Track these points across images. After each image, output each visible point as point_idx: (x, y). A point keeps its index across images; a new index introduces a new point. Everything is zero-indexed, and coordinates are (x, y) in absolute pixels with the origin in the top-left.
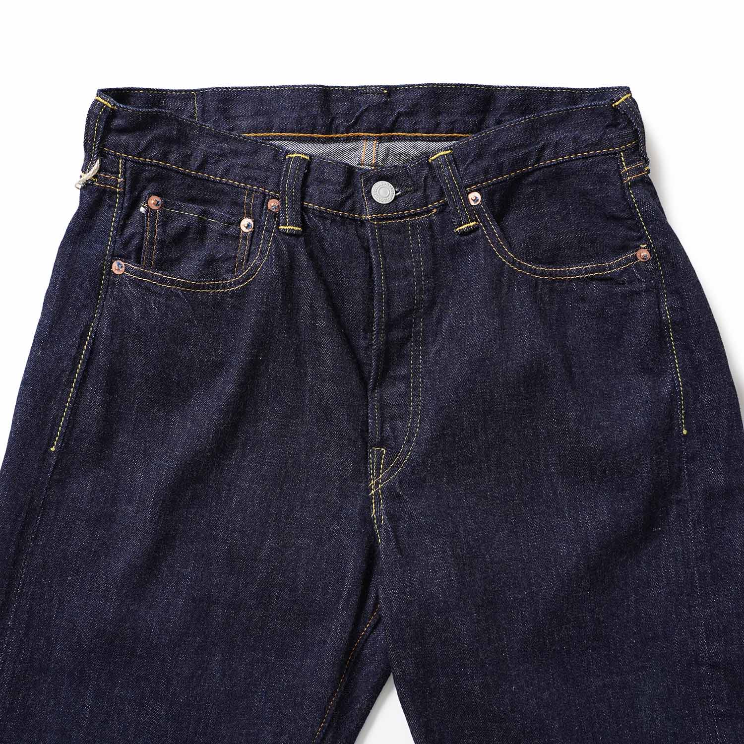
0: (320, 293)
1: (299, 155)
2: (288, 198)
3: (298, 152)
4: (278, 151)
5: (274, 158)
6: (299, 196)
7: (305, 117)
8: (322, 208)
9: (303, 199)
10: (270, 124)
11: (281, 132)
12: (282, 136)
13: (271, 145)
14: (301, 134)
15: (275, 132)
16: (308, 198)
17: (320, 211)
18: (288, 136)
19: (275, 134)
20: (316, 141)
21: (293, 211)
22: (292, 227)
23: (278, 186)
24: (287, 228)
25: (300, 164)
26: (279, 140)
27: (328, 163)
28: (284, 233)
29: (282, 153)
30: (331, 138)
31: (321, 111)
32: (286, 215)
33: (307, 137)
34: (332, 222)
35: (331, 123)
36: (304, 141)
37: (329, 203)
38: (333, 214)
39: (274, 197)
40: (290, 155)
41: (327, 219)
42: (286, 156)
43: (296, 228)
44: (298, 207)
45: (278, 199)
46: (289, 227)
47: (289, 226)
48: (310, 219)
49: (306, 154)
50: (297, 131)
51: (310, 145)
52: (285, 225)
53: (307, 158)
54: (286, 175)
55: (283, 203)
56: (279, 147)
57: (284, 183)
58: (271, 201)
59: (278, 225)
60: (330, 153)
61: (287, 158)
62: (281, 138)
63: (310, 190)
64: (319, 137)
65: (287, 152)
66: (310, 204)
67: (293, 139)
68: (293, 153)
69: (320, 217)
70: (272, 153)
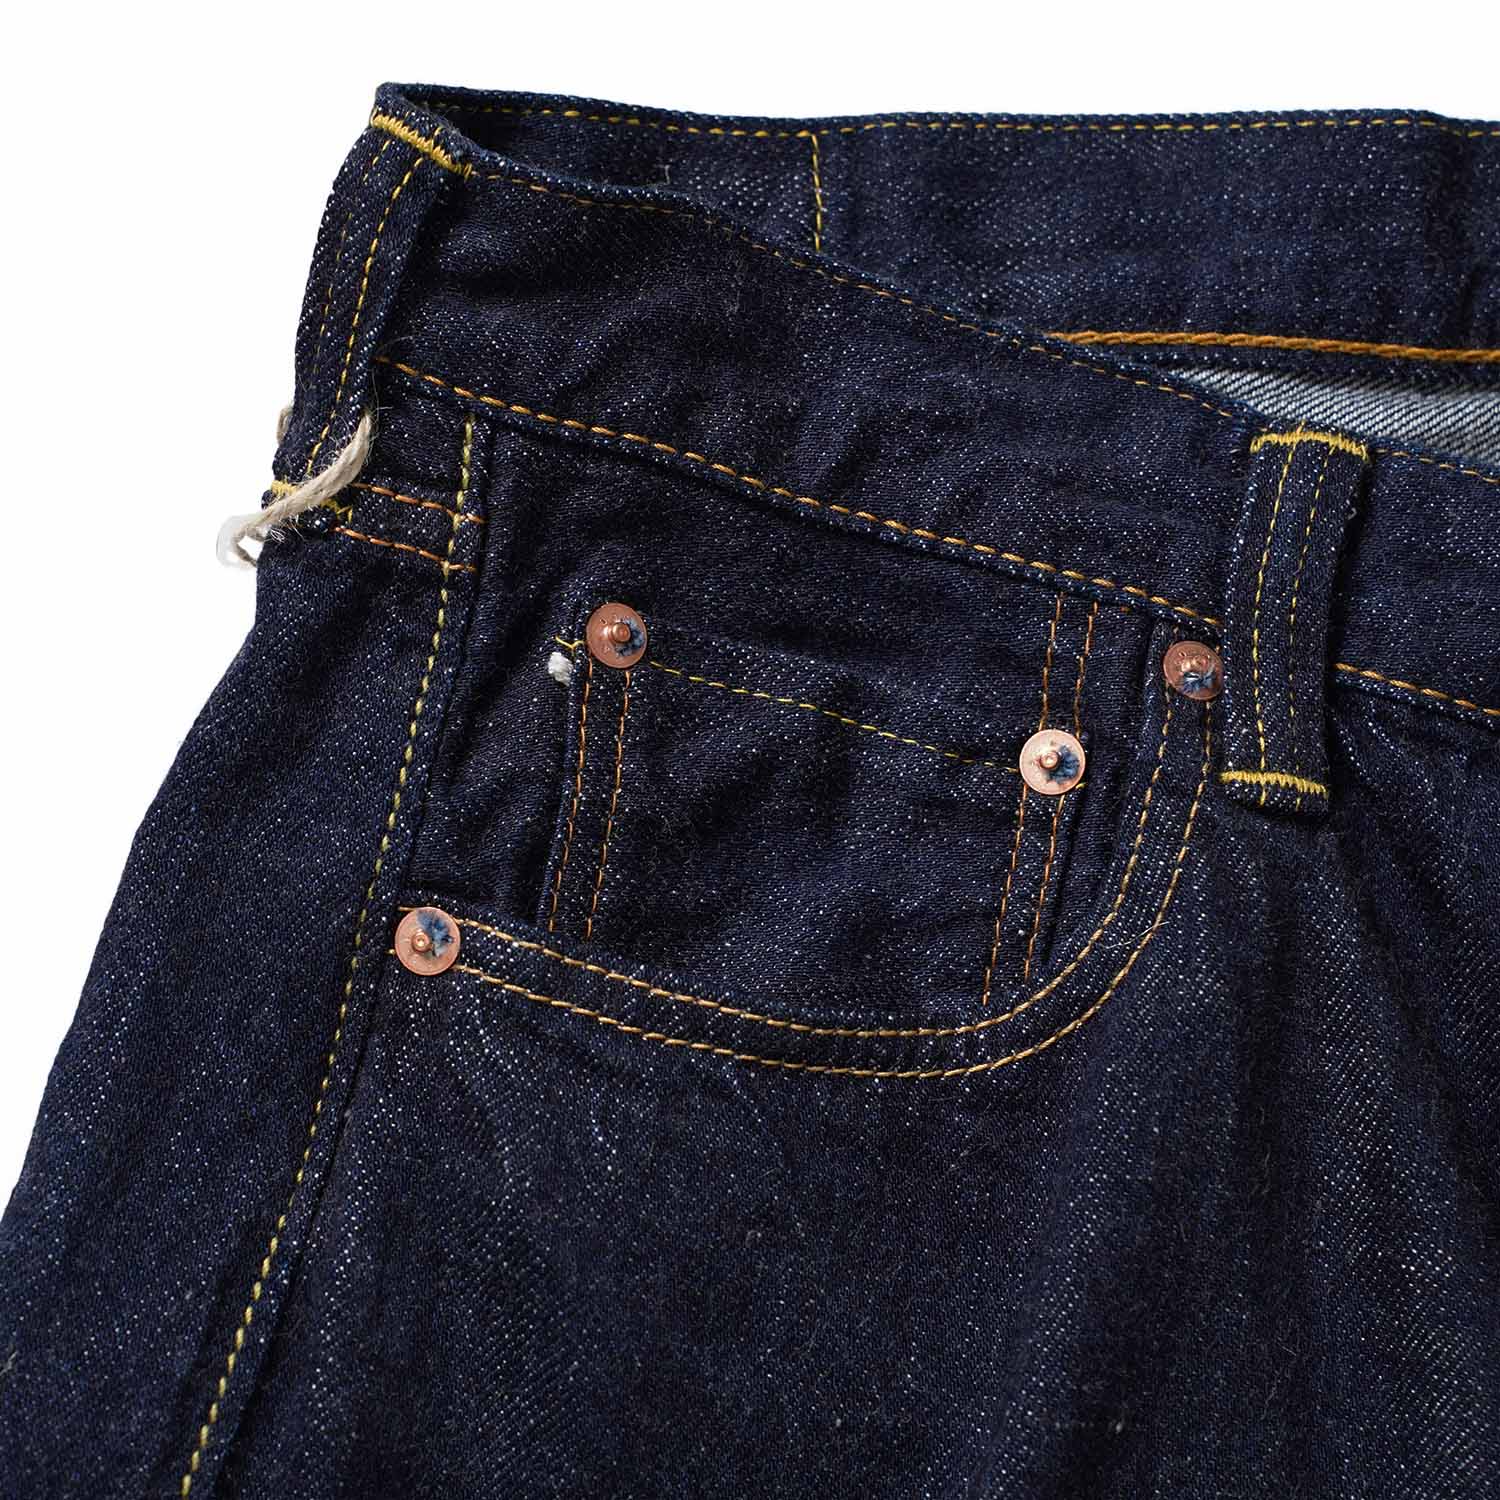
0: (1427, 1110)
1: (1322, 438)
2: (1265, 638)
3: (1310, 426)
4: (1210, 416)
5: (1193, 447)
6: (1319, 627)
7: (1344, 261)
8: (1428, 691)
9: (1335, 647)
10: (1174, 289)
11: (1226, 331)
12: (1227, 346)
13: (1180, 386)
14: (1322, 343)
15: (1195, 328)
16: (1358, 643)
17: (1418, 708)
18: (1258, 348)
19: (1196, 338)
20: (1390, 378)
21: (1291, 703)
22: (1284, 779)
23: (1216, 579)
24: (1263, 779)
25: (1330, 480)
26: (1213, 365)
27: (1459, 481)
28: (1246, 802)
29: (1229, 425)
30: (1465, 366)
31: (1426, 235)
32: (1254, 717)
33: (1347, 355)
34: (1472, 761)
35: (1468, 293)
36: (1332, 373)
37: (1465, 668)
38: (1480, 725)
39: (1191, 632)
40: (1274, 438)
41: (1449, 745)
42: (1247, 440)
43: (1303, 785)
44: (1311, 685)
45: (1211, 641)
46: (1272, 778)
47: (1269, 769)
48: (1364, 740)
49: (1350, 435)
50: (1305, 326)
51: (1361, 396)
52: (1249, 763)
53: (1355, 451)
54: (1257, 529)
55: (1239, 663)
56: (1216, 398)
57: (1249, 564)
58: (1176, 649)
59: (1219, 765)
60: (1456, 435)
61: (1254, 448)
62: (1225, 359)
63: (1373, 604)
64: (1407, 359)
65: (1258, 423)
66: (1369, 673)
67: (1282, 365)
68: (1288, 426)
69: (1415, 736)
70: (1186, 422)
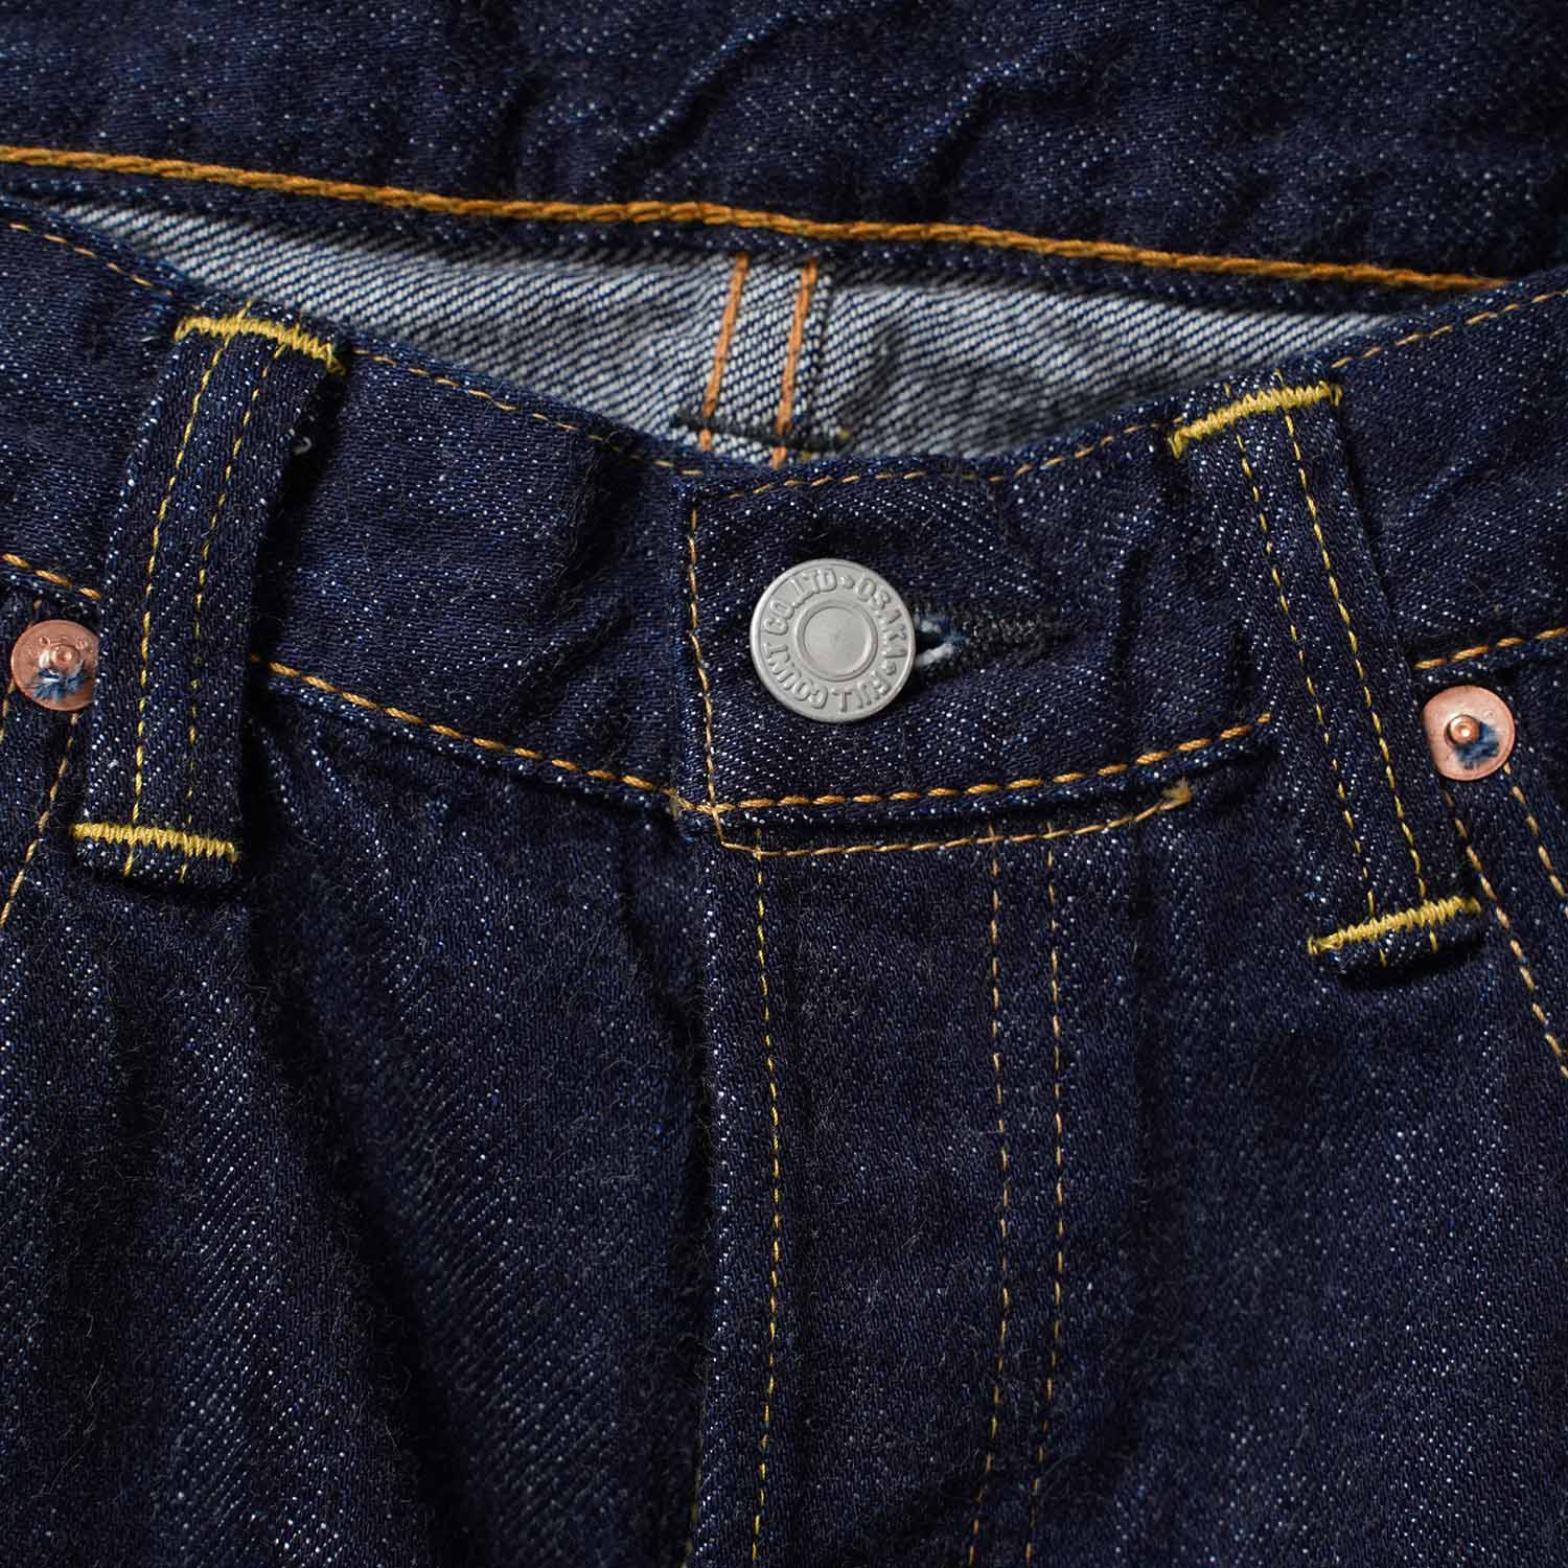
0: (325, 1321)
1: (267, 330)
2: (160, 626)
3: (260, 310)
4: (120, 284)
5: (83, 331)
6: (237, 615)
7: (330, 61)
8: (393, 712)
9: (265, 640)
10: (82, 83)
11: (155, 154)
12: (157, 176)
13: (76, 234)
14: (296, 181)
15: (110, 147)
16: (301, 635)
17: (379, 735)
18: (203, 181)
19: (112, 161)
20: (398, 236)
21: (190, 721)
22: (165, 837)
23: (96, 534)
24: (131, 836)
25: (267, 397)
26: (135, 203)
27: (460, 404)
28: (105, 872)
29: (145, 299)
30: (509, 223)
31: (449, 30)
32: (132, 742)
33: (333, 201)
34: (458, 809)
35: (514, 117)
36: (313, 225)
37: (444, 681)
38: (467, 761)
39: (58, 608)
40: (205, 324)
41: (422, 787)
42: (172, 321)
43: (194, 844)
44: (223, 695)
45: (90, 622)
46: (146, 835)
47: (144, 822)
48: (303, 777)
49: (316, 326)
50: (270, 155)
51: (356, 260)
52: (116, 814)
53: (317, 352)
54: (158, 462)
55: (119, 655)
56: (133, 255)
57: (140, 519)
58: (36, 631)
59: (69, 813)
60: (482, 332)
61: (179, 334)
62: (153, 195)
63: (324, 581)
64: (422, 213)
65: (189, 296)
66: (313, 681)
67: (235, 208)
68: (226, 304)
69: (374, 770)
70: (76, 293)
